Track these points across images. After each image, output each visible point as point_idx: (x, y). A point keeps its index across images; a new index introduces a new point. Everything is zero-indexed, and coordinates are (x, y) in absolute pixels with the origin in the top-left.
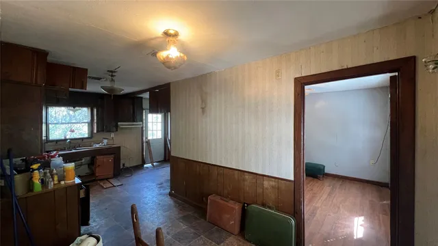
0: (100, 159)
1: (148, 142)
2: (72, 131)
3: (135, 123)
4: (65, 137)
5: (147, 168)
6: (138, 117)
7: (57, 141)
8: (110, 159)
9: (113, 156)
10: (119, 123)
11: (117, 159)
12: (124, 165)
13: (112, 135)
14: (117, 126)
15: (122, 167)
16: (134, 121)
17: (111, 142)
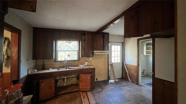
0: (82, 76)
1: (112, 65)
2: (69, 56)
3: (104, 51)
4: (65, 59)
5: (111, 83)
6: (106, 47)
7: (61, 62)
8: (89, 77)
9: (90, 75)
10: (94, 51)
11: (93, 77)
12: (97, 79)
13: (91, 59)
14: (93, 53)
15: (96, 81)
16: (104, 50)
17: (90, 64)
